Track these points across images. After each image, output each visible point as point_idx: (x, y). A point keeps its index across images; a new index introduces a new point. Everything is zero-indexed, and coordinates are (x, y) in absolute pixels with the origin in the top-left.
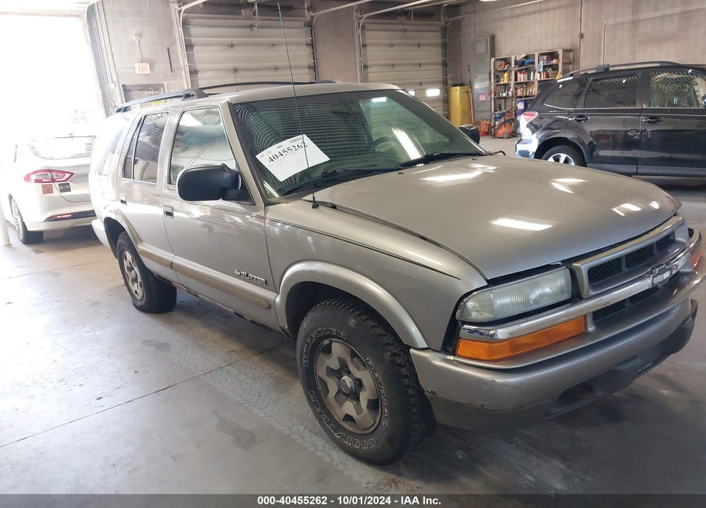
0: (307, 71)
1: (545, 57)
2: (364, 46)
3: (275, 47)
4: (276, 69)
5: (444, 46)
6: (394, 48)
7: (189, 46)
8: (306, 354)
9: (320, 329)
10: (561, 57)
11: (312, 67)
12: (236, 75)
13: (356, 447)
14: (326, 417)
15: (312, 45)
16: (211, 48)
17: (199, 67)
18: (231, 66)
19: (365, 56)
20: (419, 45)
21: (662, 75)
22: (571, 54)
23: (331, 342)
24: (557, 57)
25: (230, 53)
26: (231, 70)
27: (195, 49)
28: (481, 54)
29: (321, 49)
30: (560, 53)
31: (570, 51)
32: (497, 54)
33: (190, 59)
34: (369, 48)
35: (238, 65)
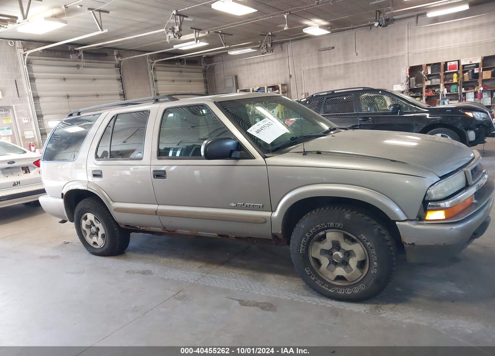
0: (118, 97)
1: (271, 89)
2: (156, 81)
3: (96, 81)
4: (98, 96)
5: (206, 82)
6: (175, 83)
7: (32, 79)
8: (303, 244)
9: (318, 226)
10: (280, 88)
11: (122, 95)
12: (69, 100)
13: (349, 293)
14: (320, 282)
15: (121, 80)
16: (49, 80)
17: (40, 94)
18: (65, 93)
19: (157, 88)
20: (190, 81)
21: (365, 94)
22: (286, 87)
23: (326, 233)
24: (278, 89)
25: (63, 85)
26: (64, 96)
27: (37, 81)
28: (229, 87)
29: (127, 83)
30: (280, 86)
31: (285, 85)
32: (239, 87)
33: (33, 88)
34: (159, 82)
35: (70, 93)
